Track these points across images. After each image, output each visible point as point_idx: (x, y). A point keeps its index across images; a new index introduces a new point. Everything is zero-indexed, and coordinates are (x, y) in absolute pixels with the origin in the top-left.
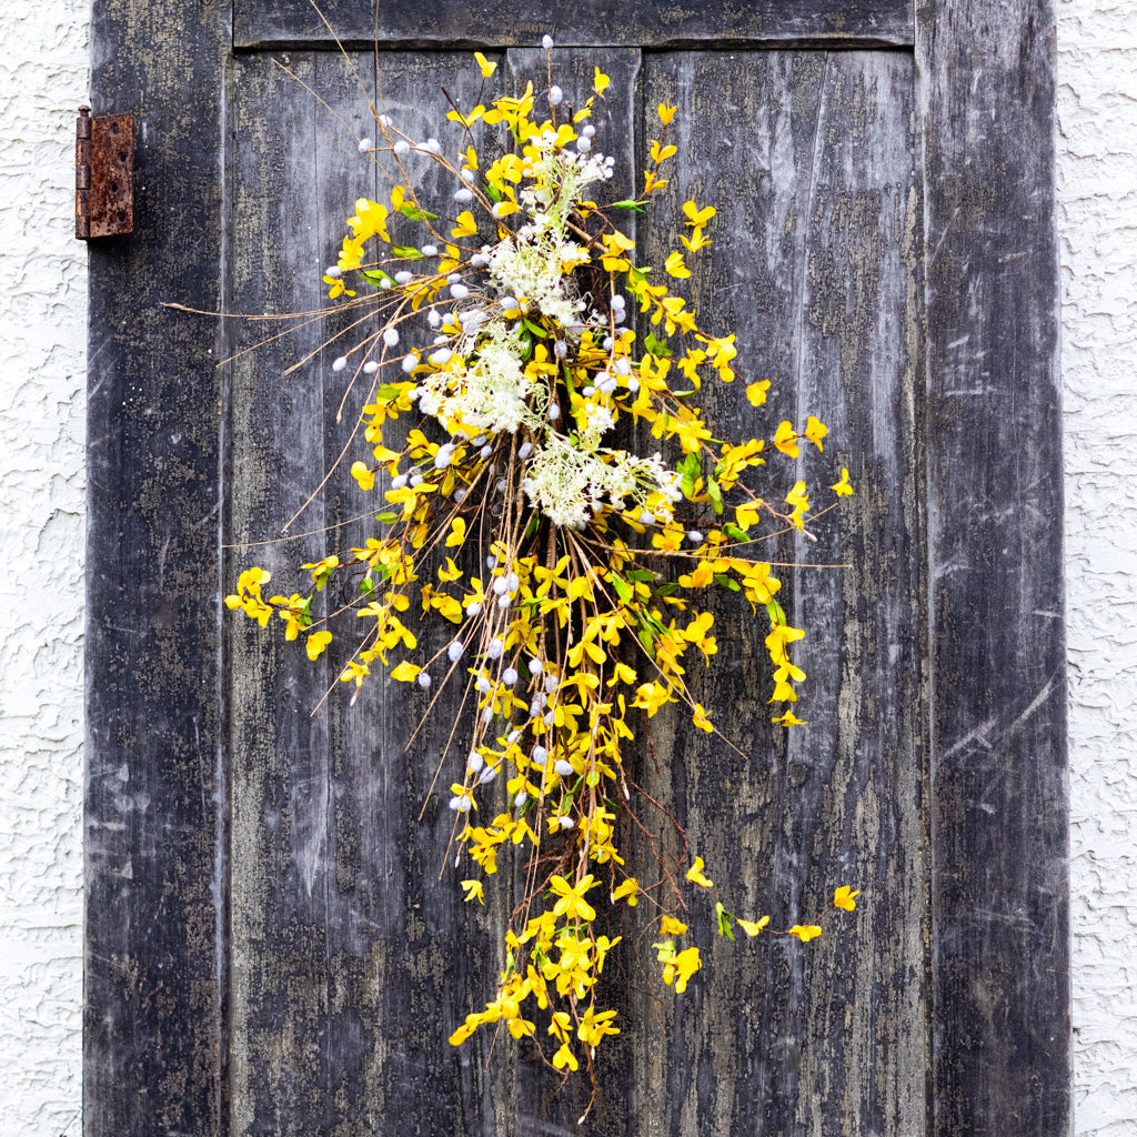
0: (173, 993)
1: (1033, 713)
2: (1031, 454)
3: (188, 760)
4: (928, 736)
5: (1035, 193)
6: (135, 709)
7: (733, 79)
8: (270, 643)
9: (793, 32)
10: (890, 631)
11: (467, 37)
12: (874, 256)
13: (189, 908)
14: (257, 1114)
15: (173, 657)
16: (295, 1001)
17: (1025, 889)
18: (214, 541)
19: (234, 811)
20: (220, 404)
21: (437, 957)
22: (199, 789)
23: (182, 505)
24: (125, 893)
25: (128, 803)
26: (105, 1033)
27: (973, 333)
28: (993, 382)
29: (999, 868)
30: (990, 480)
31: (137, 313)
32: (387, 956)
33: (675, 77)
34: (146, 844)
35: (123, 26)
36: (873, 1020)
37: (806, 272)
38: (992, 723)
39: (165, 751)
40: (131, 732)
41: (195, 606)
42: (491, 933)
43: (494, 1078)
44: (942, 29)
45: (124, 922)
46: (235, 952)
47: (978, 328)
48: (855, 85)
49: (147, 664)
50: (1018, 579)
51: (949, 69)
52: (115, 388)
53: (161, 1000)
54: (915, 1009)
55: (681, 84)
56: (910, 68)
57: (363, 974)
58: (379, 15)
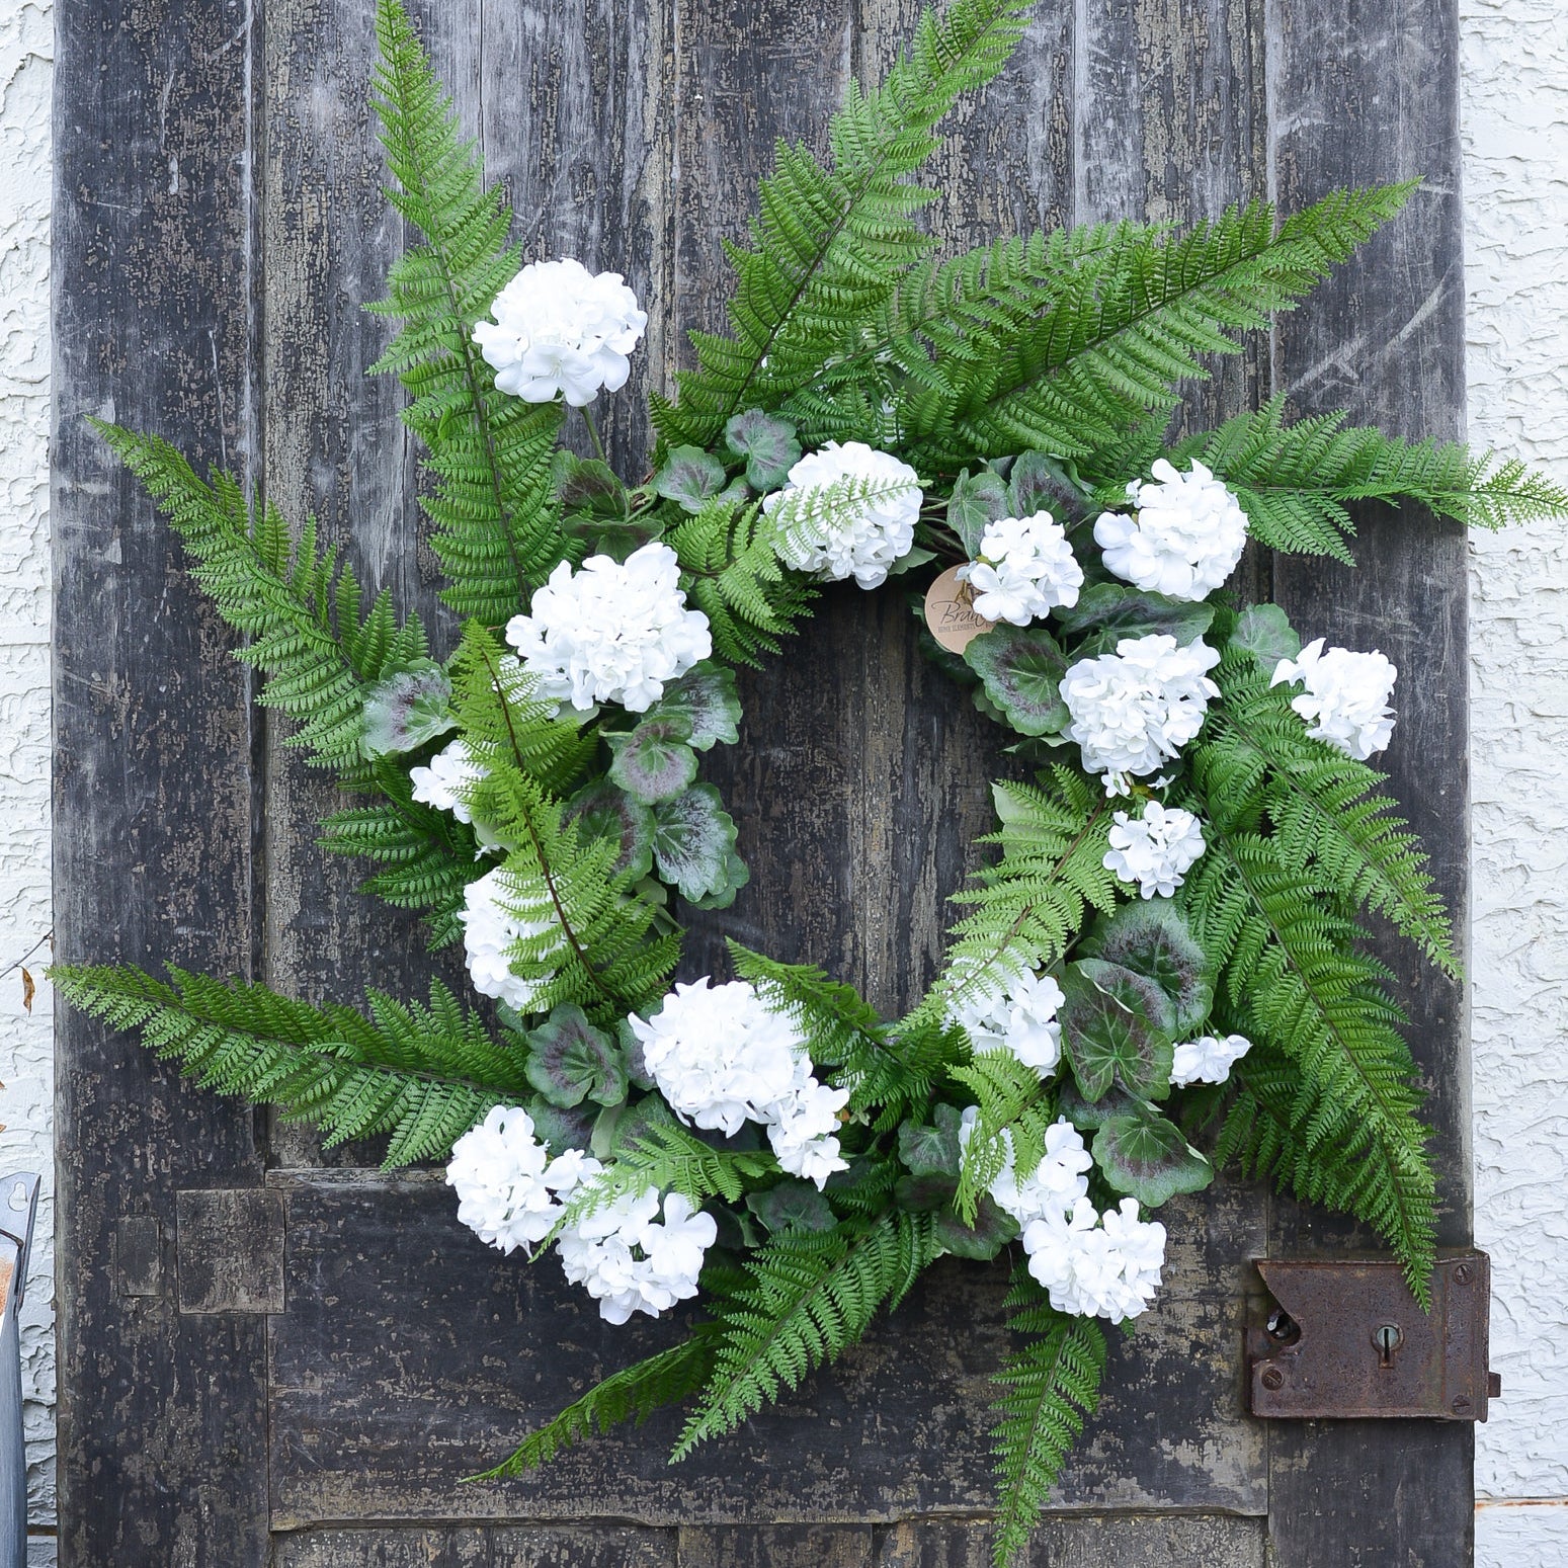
0: (182, 729)
1: (1416, 330)
3: (200, 393)
4: (1268, 360)
6: (123, 318)
8: (319, 226)
10: (1211, 213)
13: (203, 606)
14: (304, 901)
15: (179, 244)
17: (1405, 580)
18: (239, 77)
19: (268, 467)
22: (217, 433)
23: (192, 26)
24: (111, 584)
25: (114, 455)
26: (84, 786)
34: (141, 513)
39: (167, 379)
40: (119, 352)
41: (211, 171)
45: (109, 626)
49: (142, 254)
50: (1393, 139)
53: (164, 739)
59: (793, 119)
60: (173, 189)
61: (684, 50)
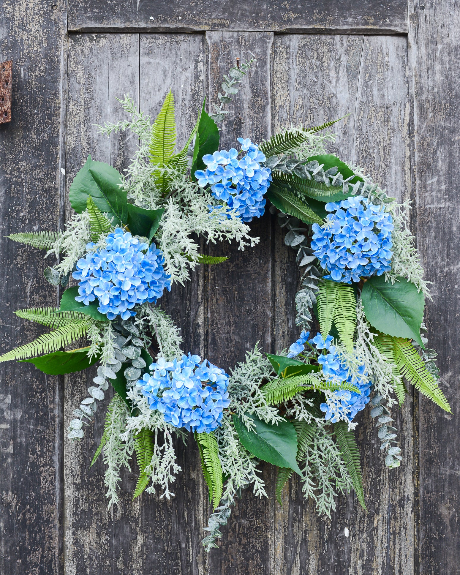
0: (34, 512)
3: (41, 393)
6: (14, 366)
7: (317, 48)
9: (348, 24)
11: (185, 26)
12: (389, 137)
13: (42, 468)
14: (78, 571)
16: (96, 514)
19: (65, 418)
20: (58, 210)
22: (47, 407)
23: (38, 262)
24: (9, 460)
25: (11, 414)
27: (439, 176)
28: (450, 201)
29: (453, 447)
30: (449, 250)
31: (17, 164)
33: (288, 47)
34: (20, 435)
35: (13, 20)
36: (389, 523)
37: (355, 145)
39: (30, 388)
40: (12, 378)
42: (196, 480)
43: (198, 553)
44: (422, 25)
45: (9, 474)
46: (66, 489)
47: (442, 174)
48: (378, 52)
49: (21, 343)
51: (426, 44)
52: (5, 202)
53: (28, 515)
54: (409, 517)
55: (291, 50)
56: (405, 44)
57: (131, 501)
58: (141, 15)
59: (251, 295)
61: (212, 271)
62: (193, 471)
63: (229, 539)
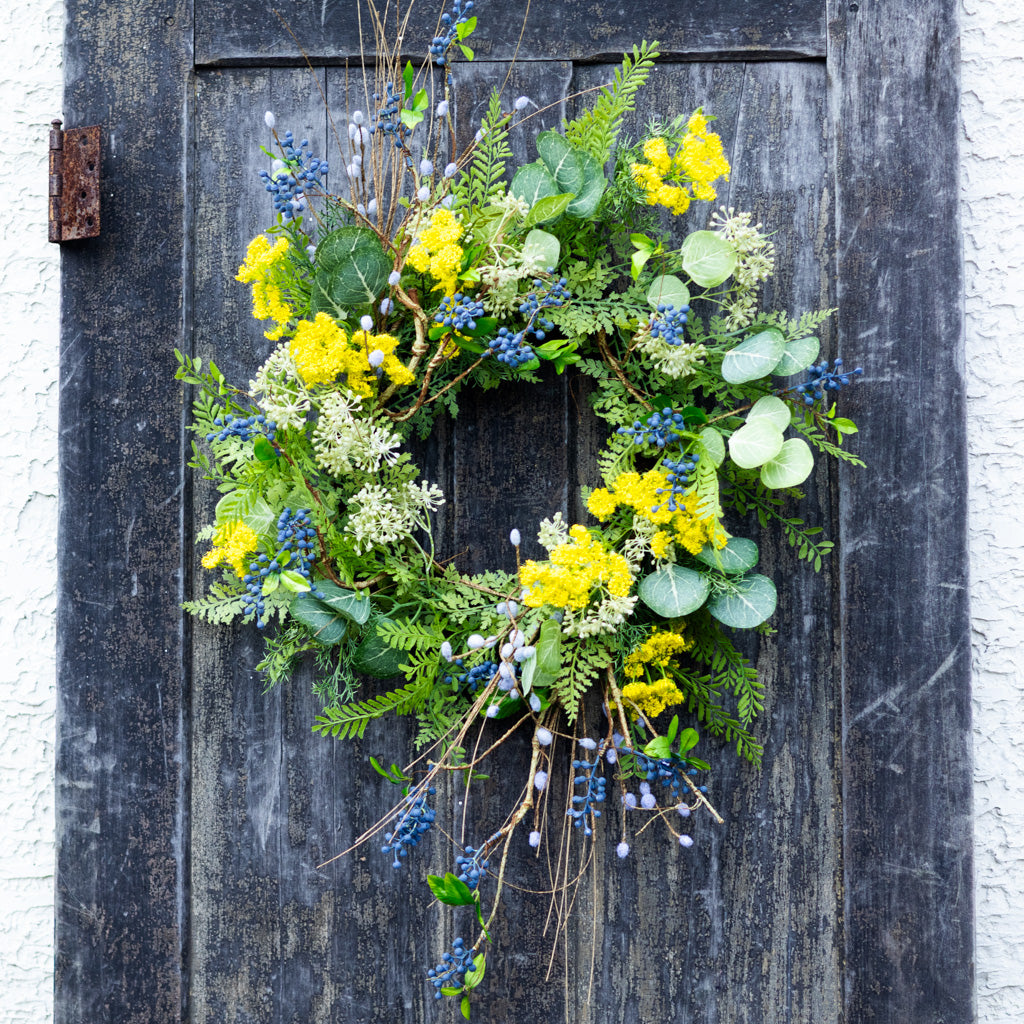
0: (137, 939)
1: (938, 679)
2: (937, 438)
3: (151, 724)
4: (840, 700)
5: (940, 193)
6: (102, 675)
7: (658, 89)
9: (712, 44)
10: (804, 603)
11: (410, 53)
12: (789, 253)
13: (152, 860)
15: (138, 628)
16: (249, 947)
17: (931, 844)
18: (176, 520)
19: (194, 770)
20: (182, 394)
21: (382, 907)
22: (161, 750)
23: (146, 488)
24: (93, 846)
25: (96, 763)
26: (74, 976)
27: (882, 324)
28: (900, 370)
29: (907, 824)
30: (898, 461)
32: (336, 905)
34: (113, 801)
35: (94, 46)
36: (789, 967)
38: (900, 689)
39: (130, 715)
40: (98, 698)
41: (158, 580)
43: (435, 1019)
44: (853, 41)
45: (91, 875)
46: (195, 901)
47: (887, 320)
48: (771, 94)
49: (114, 634)
50: (924, 554)
51: (859, 78)
52: (85, 380)
53: (126, 946)
54: (828, 956)
56: (823, 77)
57: (313, 922)
58: (329, 34)
60: (134, 593)
61: (460, 501)
62: (427, 867)
63: (492, 989)
